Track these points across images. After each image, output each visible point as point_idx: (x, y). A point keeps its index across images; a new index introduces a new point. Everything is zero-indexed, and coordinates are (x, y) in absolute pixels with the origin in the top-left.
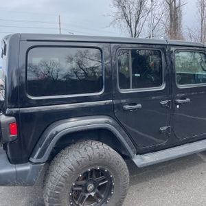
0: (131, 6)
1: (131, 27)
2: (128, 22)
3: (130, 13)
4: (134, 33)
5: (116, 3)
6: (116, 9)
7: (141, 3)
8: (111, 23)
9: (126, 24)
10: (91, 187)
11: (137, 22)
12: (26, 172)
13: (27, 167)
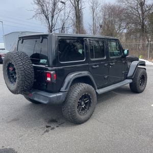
0: (48, 5)
1: (48, 20)
2: (46, 17)
3: (47, 10)
4: (51, 25)
5: (36, 2)
6: (37, 7)
7: (55, 4)
8: (34, 16)
9: (45, 18)
10: (83, 103)
11: (53, 17)
12: (60, 96)
13: (60, 94)
